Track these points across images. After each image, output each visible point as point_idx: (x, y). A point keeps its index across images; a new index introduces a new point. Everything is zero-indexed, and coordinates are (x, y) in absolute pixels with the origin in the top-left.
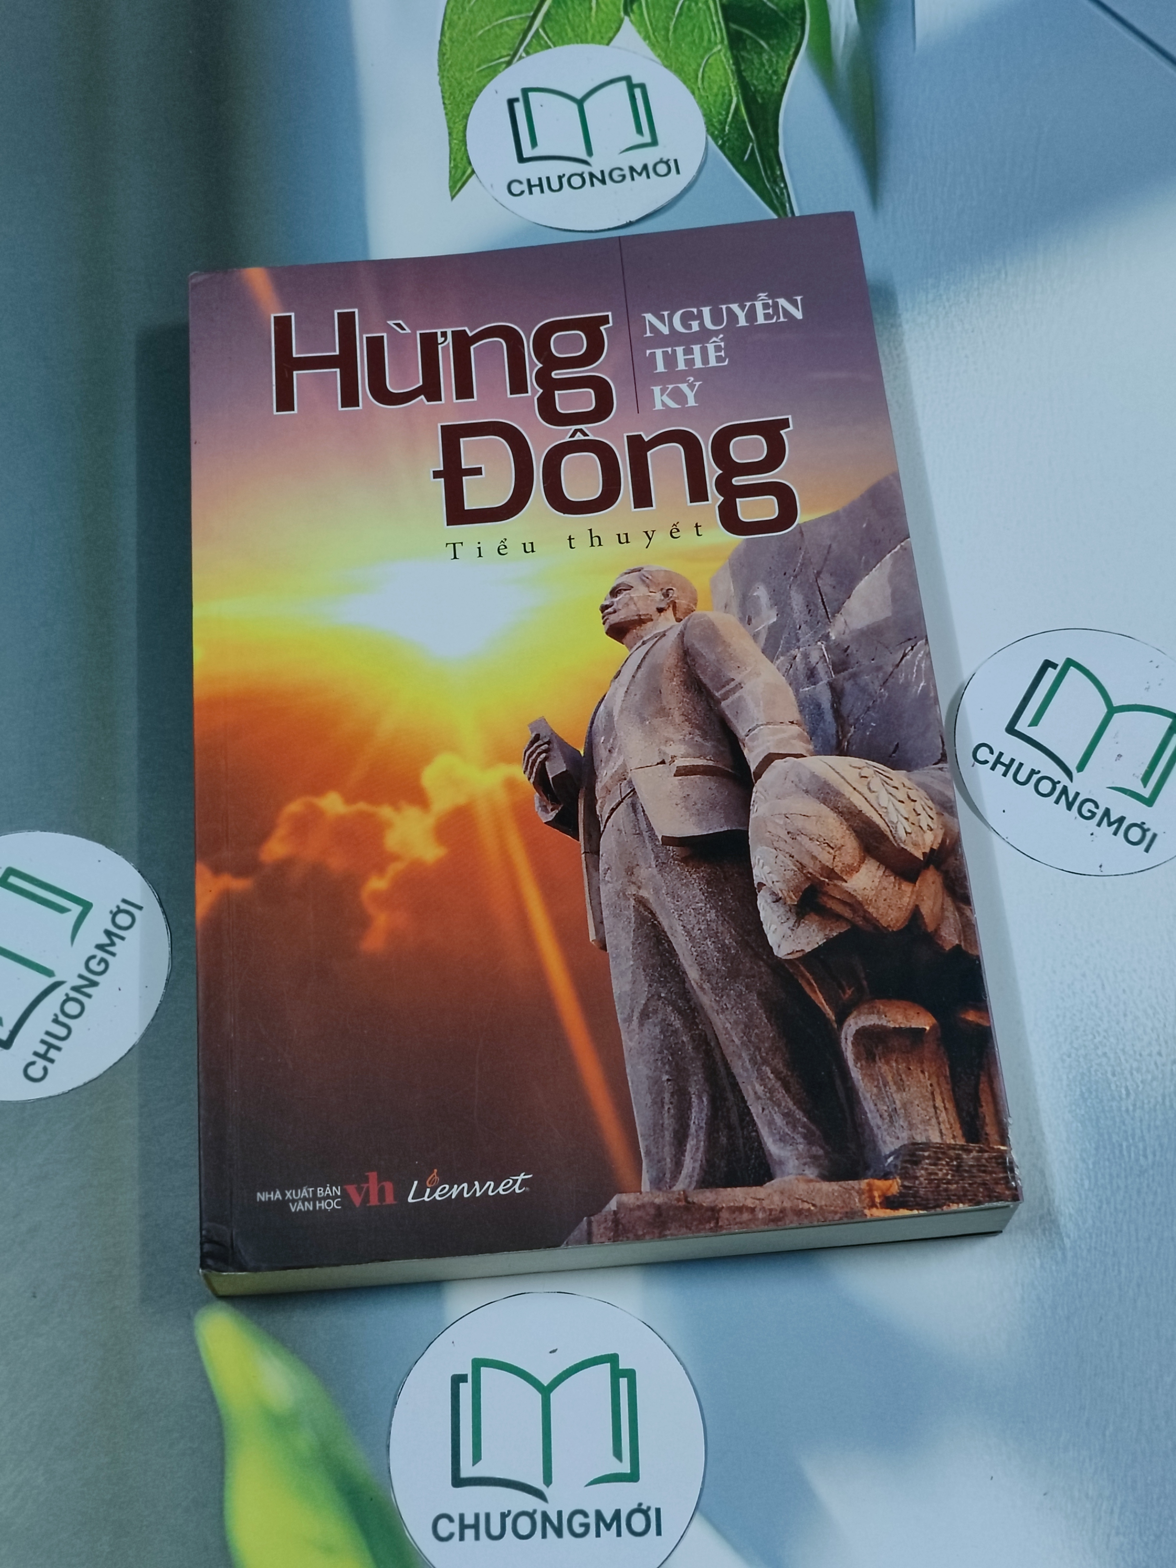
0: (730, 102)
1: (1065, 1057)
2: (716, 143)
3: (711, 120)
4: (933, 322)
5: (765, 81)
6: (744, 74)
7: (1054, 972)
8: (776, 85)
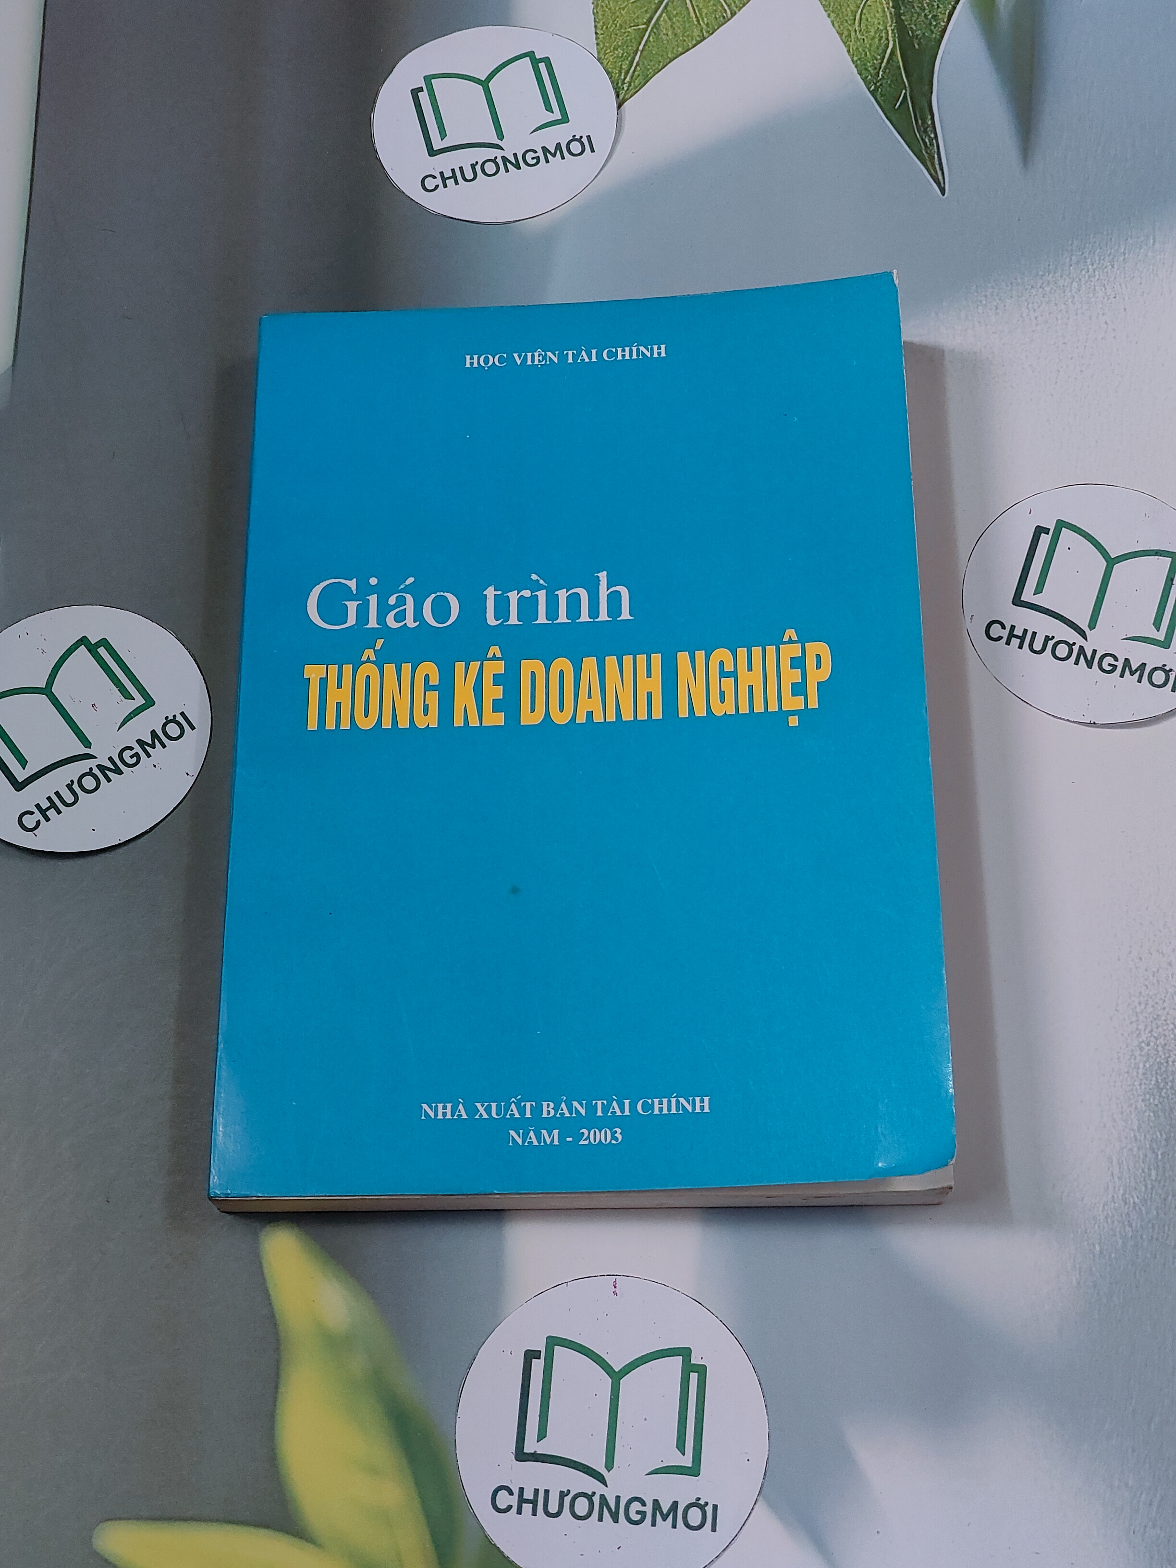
0: (887, 46)
1: (1143, 1045)
2: (869, 89)
3: (865, 64)
4: (1075, 284)
5: (924, 26)
6: (903, 18)
7: (1141, 959)
8: (934, 30)
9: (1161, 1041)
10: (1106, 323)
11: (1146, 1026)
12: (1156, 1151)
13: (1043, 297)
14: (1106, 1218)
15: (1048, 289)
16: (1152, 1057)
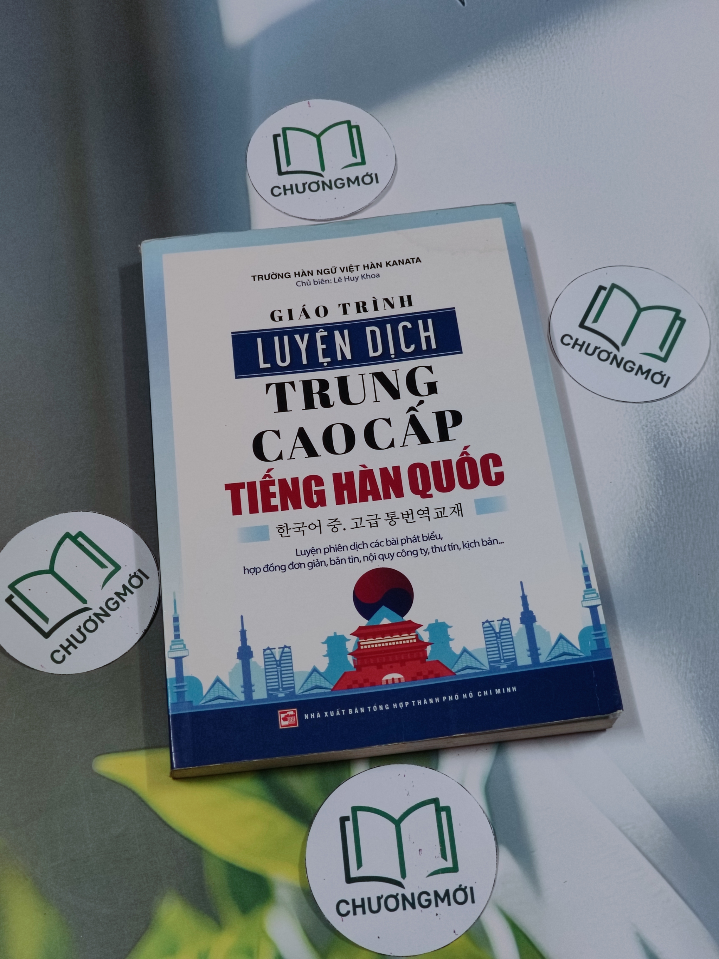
9: (654, 424)
10: (564, 61)
11: (644, 417)
12: (660, 480)
13: (528, 51)
14: (639, 518)
15: (529, 48)
16: (650, 433)
